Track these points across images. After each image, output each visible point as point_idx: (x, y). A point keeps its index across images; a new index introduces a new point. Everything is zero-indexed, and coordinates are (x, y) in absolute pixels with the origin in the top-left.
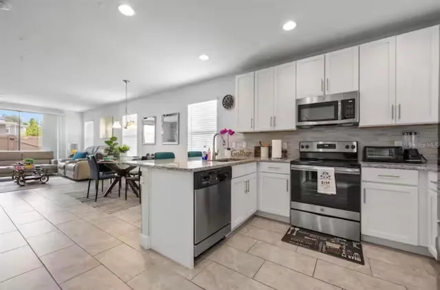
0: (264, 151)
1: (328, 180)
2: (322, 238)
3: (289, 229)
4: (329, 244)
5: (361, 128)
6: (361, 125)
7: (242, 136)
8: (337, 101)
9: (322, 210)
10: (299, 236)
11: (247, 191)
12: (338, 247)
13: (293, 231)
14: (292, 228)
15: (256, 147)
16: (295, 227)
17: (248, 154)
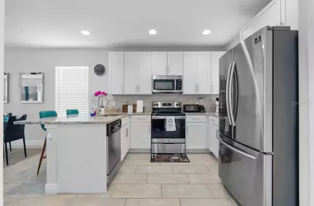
0: (130, 108)
1: (171, 123)
2: (169, 156)
3: (152, 156)
4: (173, 158)
5: (184, 95)
6: (184, 93)
7: (112, 97)
8: (174, 80)
9: (168, 140)
10: (158, 158)
11: (127, 136)
12: (177, 158)
13: (154, 156)
14: (153, 155)
15: (124, 105)
16: (154, 154)
17: (118, 110)
